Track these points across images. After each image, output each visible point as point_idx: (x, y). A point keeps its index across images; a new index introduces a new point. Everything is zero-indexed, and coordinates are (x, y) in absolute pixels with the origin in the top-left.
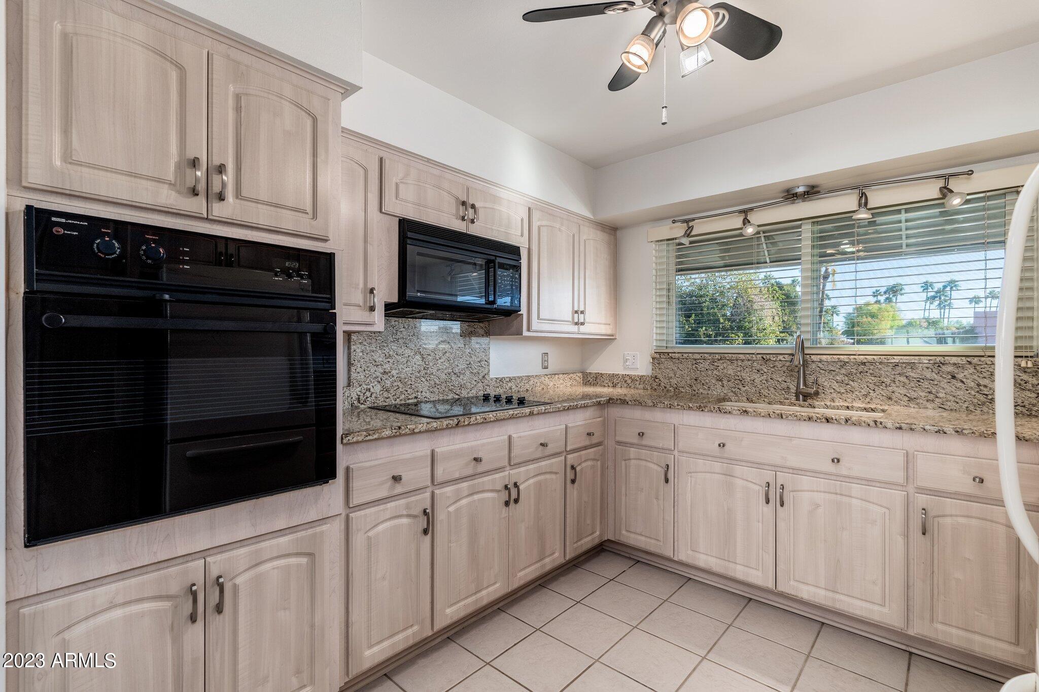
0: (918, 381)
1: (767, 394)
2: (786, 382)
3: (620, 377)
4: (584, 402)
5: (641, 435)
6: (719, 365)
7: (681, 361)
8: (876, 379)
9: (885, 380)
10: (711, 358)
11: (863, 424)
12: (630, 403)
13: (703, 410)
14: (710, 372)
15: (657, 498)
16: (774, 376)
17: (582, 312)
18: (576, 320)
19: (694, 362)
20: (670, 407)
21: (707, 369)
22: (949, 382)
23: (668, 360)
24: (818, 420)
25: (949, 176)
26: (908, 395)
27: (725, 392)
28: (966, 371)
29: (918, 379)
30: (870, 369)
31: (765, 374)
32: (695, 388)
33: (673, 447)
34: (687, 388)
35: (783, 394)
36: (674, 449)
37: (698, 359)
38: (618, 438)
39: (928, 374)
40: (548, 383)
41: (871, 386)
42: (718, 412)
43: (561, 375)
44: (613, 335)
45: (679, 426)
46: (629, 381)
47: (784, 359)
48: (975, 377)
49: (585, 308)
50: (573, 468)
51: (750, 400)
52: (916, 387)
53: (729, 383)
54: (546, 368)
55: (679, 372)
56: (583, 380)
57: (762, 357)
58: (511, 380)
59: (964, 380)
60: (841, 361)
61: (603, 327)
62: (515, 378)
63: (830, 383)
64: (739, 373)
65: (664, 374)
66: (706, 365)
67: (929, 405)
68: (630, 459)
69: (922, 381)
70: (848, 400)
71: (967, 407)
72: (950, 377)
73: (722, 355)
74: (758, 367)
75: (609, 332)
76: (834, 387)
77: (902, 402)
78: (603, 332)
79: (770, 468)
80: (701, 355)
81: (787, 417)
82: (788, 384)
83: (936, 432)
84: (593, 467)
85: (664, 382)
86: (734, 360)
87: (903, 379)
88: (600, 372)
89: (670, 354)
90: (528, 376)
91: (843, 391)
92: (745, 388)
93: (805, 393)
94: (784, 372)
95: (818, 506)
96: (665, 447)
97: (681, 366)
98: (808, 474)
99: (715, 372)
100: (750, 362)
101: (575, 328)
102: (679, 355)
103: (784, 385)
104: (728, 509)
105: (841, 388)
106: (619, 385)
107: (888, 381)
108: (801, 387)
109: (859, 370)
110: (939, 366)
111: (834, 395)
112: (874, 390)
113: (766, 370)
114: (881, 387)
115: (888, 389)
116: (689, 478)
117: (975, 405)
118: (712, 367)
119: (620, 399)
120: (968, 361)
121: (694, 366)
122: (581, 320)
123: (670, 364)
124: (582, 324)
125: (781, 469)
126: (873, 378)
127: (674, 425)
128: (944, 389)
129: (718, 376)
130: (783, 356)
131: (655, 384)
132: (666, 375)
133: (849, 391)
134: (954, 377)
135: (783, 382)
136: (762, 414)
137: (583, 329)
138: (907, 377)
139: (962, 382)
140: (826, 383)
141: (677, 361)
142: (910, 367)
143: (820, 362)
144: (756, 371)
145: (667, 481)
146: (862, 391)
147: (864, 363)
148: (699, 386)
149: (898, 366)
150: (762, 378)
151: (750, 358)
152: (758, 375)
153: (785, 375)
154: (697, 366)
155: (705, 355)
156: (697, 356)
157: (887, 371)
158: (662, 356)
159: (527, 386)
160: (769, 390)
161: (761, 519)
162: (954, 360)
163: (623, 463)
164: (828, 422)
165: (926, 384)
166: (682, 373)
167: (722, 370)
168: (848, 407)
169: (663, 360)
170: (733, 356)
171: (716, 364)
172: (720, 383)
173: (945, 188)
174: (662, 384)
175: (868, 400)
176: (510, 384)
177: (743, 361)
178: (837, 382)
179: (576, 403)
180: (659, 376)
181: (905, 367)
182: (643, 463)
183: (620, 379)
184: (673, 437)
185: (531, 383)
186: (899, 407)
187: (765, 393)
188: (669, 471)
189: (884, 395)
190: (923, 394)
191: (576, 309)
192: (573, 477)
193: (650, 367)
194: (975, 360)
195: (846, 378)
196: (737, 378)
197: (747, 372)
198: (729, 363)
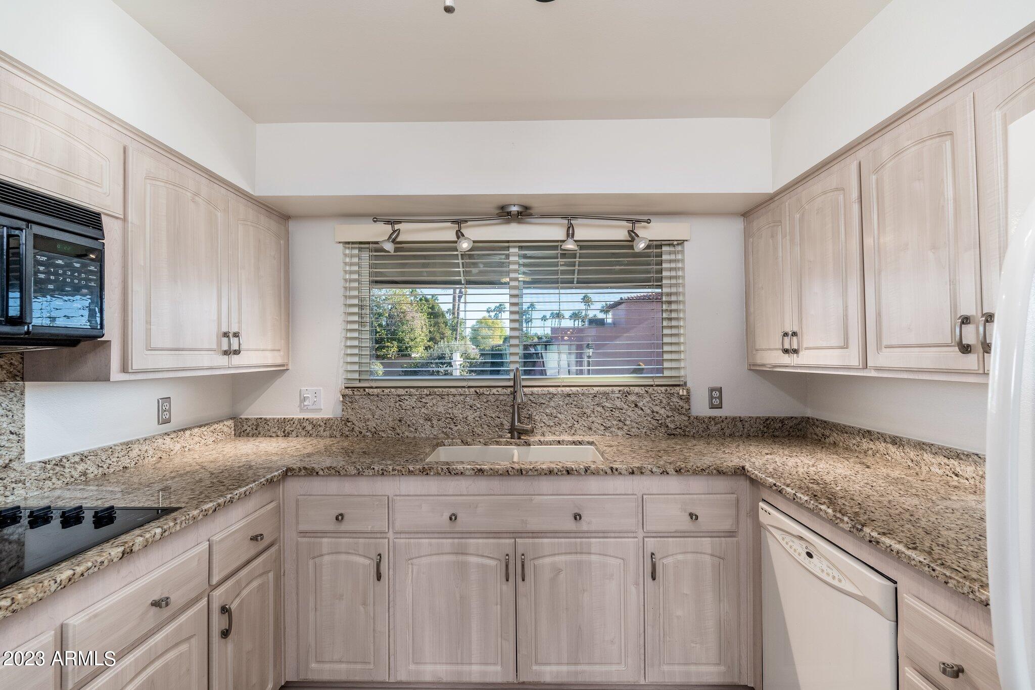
0: (611, 411)
1: (480, 433)
2: (499, 418)
3: (296, 422)
4: (244, 489)
5: (340, 518)
6: (427, 401)
7: (382, 398)
8: (579, 411)
9: (587, 411)
10: (418, 393)
11: (601, 472)
12: (321, 473)
13: (428, 474)
14: (417, 411)
15: (364, 604)
16: (488, 412)
17: (236, 335)
18: (225, 347)
19: (398, 399)
20: (383, 474)
21: (413, 408)
22: (633, 410)
23: (364, 397)
24: (559, 473)
25: (635, 221)
26: (604, 424)
27: (435, 433)
28: (645, 400)
29: (611, 409)
30: (574, 401)
31: (478, 410)
32: (398, 431)
33: (387, 528)
34: (389, 432)
35: (497, 431)
36: (388, 531)
37: (403, 395)
38: (302, 528)
39: (618, 403)
40: (171, 446)
41: (575, 417)
42: (447, 474)
43: (196, 430)
44: (283, 365)
45: (395, 498)
46: (309, 428)
47: (497, 393)
48: (651, 405)
49: (240, 327)
50: (225, 610)
51: (465, 442)
52: (610, 416)
53: (439, 422)
54: (168, 421)
55: (378, 412)
56: (235, 430)
57: (476, 391)
58: (83, 458)
59: (643, 408)
60: (550, 394)
61: (269, 354)
62: (95, 453)
63: (540, 417)
64: (450, 411)
65: (359, 416)
66: (412, 402)
67: (620, 433)
68: (322, 555)
69: (614, 410)
70: (557, 433)
71: (646, 432)
72: (634, 405)
73: (432, 390)
74: (471, 402)
75: (279, 361)
76: (544, 421)
77: (600, 432)
78: (270, 361)
79: (508, 535)
80: (406, 390)
81: (527, 472)
82: (502, 420)
83: (661, 474)
84: (262, 588)
85: (359, 425)
86: (444, 395)
87: (600, 409)
88: (264, 417)
89: (367, 390)
90: (127, 444)
91: (552, 424)
92: (457, 428)
93: (521, 430)
94: (498, 407)
95: (559, 571)
96: (376, 529)
97: (381, 405)
98: (548, 535)
99: (423, 410)
100: (463, 397)
101: (224, 360)
102: (379, 390)
103: (498, 421)
104: (461, 598)
105: (550, 421)
106: (294, 434)
107: (588, 411)
108: (516, 424)
109: (566, 402)
110: (626, 396)
111: (545, 429)
112: (578, 422)
113: (479, 406)
114: (583, 418)
115: (589, 419)
116: (410, 566)
117: (650, 430)
118: (420, 404)
119: (305, 468)
120: (646, 391)
121: (397, 404)
122: (235, 347)
123: (366, 402)
124: (237, 352)
125: (520, 535)
126: (577, 410)
127: (388, 498)
128: (629, 416)
129: (426, 415)
130: (497, 389)
131: (347, 429)
132: (362, 417)
133: (557, 424)
134: (636, 406)
135: (497, 419)
136: (500, 472)
137: (236, 360)
138: (603, 407)
139: (642, 409)
140: (537, 416)
141: (376, 399)
142: (605, 398)
143: (531, 395)
144: (469, 407)
145: (379, 577)
146: (568, 423)
147: (570, 395)
148: (404, 428)
149: (596, 396)
150: (475, 414)
151: (462, 393)
152: (471, 412)
153: (498, 410)
154: (401, 403)
155: (411, 390)
156: (401, 392)
157: (588, 402)
158: (356, 393)
159: (126, 462)
160: (483, 428)
161: (499, 600)
162: (637, 390)
163: (311, 562)
164: (568, 473)
165: (617, 413)
166: (383, 413)
167: (432, 407)
168: (559, 442)
169: (357, 397)
170: (444, 390)
171: (424, 400)
172: (429, 423)
173: (632, 231)
174: (357, 429)
175: (573, 431)
176: (81, 467)
177: (454, 395)
178: (547, 415)
179: (229, 496)
180: (352, 418)
181: (602, 398)
182: (343, 557)
183: (294, 425)
184: (387, 515)
185: (133, 454)
186: (597, 436)
187: (478, 432)
188: (382, 562)
189: (586, 425)
190: (615, 423)
191: (225, 329)
192: (225, 626)
193: (340, 407)
194: (650, 390)
195: (555, 411)
196: (448, 416)
197: (459, 409)
198: (439, 398)
